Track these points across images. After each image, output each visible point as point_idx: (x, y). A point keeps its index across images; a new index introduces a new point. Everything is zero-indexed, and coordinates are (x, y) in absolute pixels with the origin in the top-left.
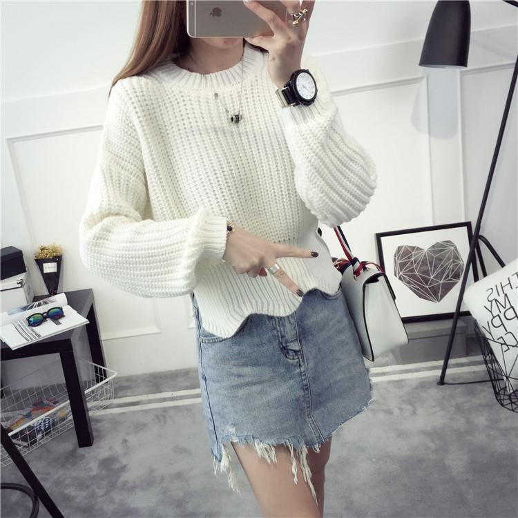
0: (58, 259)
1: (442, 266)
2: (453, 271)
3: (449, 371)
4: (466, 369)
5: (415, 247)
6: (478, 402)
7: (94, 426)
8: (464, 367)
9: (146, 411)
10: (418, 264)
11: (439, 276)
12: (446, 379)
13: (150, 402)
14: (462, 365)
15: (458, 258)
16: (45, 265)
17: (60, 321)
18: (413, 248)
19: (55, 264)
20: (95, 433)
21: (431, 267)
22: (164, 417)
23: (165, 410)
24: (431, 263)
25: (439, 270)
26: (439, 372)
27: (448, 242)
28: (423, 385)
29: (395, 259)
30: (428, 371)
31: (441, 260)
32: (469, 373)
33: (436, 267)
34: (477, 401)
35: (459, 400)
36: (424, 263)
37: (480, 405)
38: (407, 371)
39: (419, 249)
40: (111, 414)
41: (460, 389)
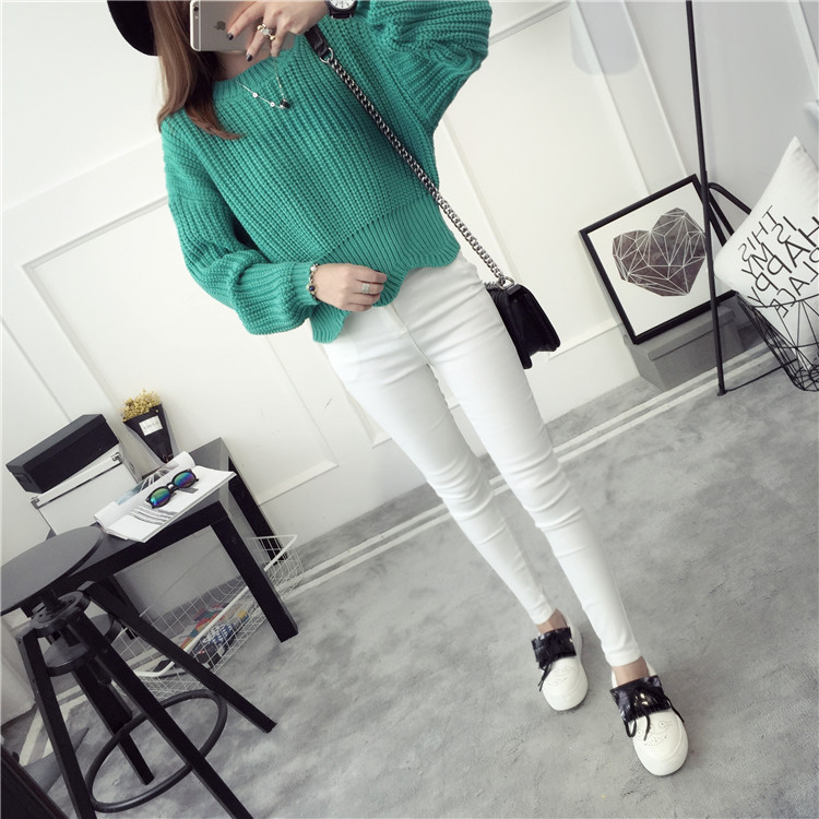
0: (157, 411)
1: (678, 245)
2: (693, 247)
3: (726, 377)
4: (747, 366)
5: (635, 233)
6: (774, 396)
7: (292, 612)
8: (745, 364)
9: (354, 569)
10: (647, 253)
11: (678, 260)
12: (727, 387)
13: (355, 557)
14: (743, 363)
15: (694, 228)
16: (143, 425)
17: (195, 486)
18: (634, 234)
19: (156, 419)
20: (295, 619)
21: (664, 251)
22: (381, 566)
23: (379, 558)
24: (663, 247)
25: (676, 252)
26: (716, 382)
27: (674, 210)
28: (701, 404)
29: (616, 258)
30: (703, 385)
31: (673, 238)
32: (753, 368)
33: (670, 249)
34: (771, 396)
35: (750, 403)
36: (654, 249)
37: (778, 399)
38: (676, 396)
39: (641, 233)
40: (308, 590)
41: (747, 390)
